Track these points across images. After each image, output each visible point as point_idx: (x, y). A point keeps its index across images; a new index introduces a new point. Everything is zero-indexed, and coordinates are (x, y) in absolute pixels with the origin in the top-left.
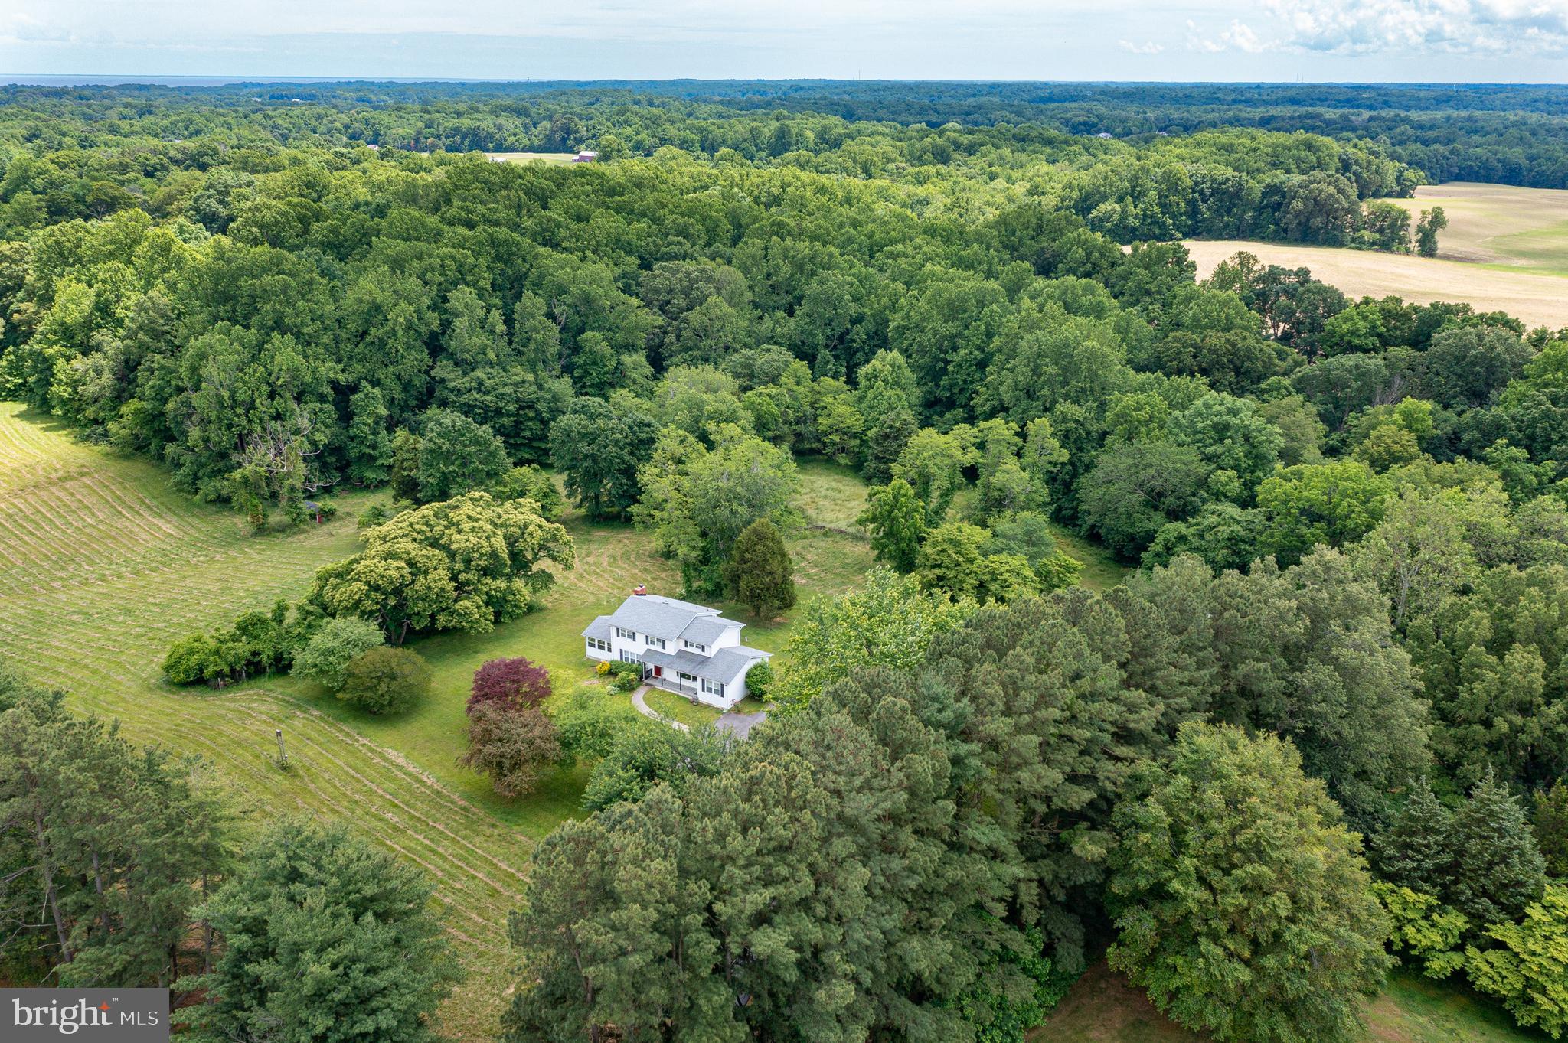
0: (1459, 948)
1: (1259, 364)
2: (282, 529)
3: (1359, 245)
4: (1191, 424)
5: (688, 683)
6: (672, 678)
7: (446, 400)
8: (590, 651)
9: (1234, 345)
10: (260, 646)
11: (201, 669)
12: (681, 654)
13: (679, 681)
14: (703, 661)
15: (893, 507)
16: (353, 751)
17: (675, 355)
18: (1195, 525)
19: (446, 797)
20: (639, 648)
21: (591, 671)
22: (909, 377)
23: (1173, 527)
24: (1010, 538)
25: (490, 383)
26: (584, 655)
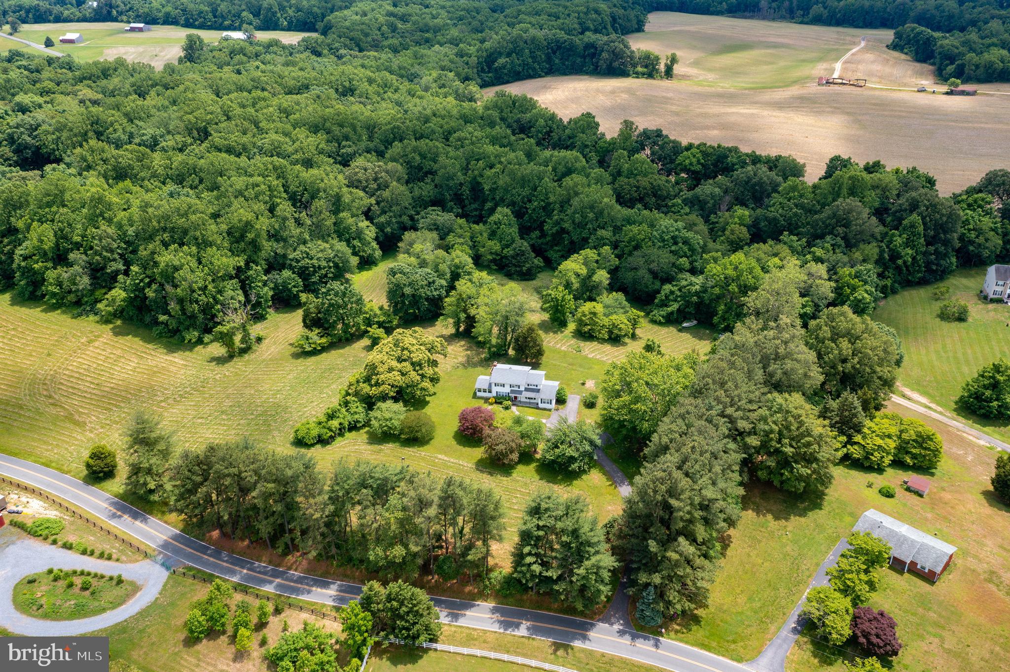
0: (845, 446)
1: (665, 192)
2: (244, 351)
3: (638, 75)
4: (661, 237)
5: (532, 401)
6: (523, 400)
7: (290, 265)
8: (479, 394)
9: (652, 184)
10: (342, 421)
11: (319, 436)
12: (527, 390)
13: (528, 400)
14: (538, 391)
15: (562, 301)
16: (423, 459)
17: (379, 216)
18: (676, 285)
19: (477, 469)
20: (506, 390)
21: (485, 402)
22: (514, 220)
23: (667, 287)
24: (614, 307)
25: (312, 253)
26: (475, 396)
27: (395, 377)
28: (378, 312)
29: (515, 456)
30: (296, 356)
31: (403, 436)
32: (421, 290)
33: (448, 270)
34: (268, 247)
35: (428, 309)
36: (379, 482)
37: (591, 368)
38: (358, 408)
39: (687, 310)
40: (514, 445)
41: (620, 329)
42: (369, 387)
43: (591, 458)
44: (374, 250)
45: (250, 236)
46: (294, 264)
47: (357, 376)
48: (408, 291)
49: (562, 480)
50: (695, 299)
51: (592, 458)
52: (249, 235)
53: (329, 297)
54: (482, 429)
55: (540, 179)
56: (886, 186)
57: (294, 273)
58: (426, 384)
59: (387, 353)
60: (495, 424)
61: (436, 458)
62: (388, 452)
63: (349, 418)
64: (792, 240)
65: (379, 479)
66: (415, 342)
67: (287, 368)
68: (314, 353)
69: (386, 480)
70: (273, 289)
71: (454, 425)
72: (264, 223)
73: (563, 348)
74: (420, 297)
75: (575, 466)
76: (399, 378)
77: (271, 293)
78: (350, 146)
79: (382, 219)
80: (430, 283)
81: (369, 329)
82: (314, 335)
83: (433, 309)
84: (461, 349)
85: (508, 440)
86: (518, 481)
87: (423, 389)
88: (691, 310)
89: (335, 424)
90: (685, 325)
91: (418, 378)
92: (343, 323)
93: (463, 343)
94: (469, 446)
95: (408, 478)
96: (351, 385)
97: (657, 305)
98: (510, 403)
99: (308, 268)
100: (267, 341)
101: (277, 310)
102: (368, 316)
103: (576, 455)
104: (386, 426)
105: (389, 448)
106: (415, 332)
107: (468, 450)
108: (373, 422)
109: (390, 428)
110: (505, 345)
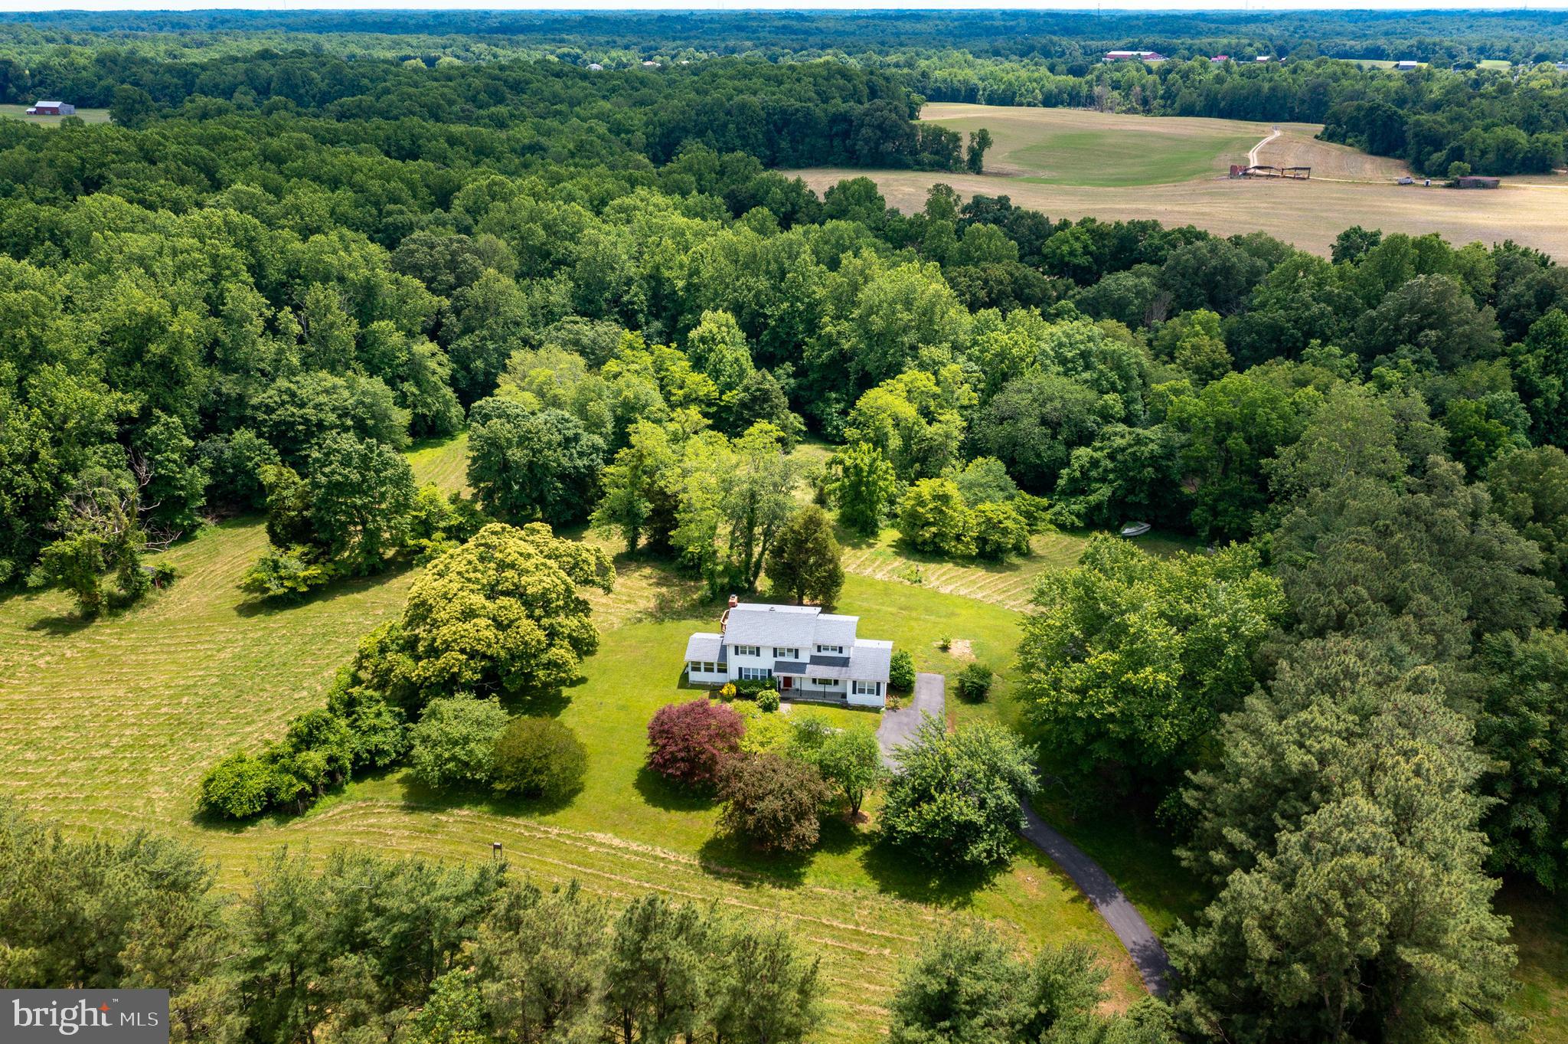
1: (1038, 290)
2: (118, 605)
3: (923, 166)
4: (1058, 355)
5: (830, 689)
6: (808, 686)
7: (254, 419)
8: (694, 677)
9: (1011, 275)
10: (335, 750)
11: (270, 793)
12: (815, 660)
13: (820, 688)
14: (845, 662)
15: (870, 473)
16: (555, 845)
17: (459, 337)
18: (1101, 449)
19: (706, 869)
20: (765, 662)
21: (713, 696)
22: (740, 335)
23: (1082, 454)
24: (985, 486)
25: (303, 393)
26: (684, 682)
27: (482, 630)
28: (449, 508)
29: (810, 829)
30: (247, 610)
31: (498, 786)
32: (546, 452)
33: (608, 416)
34: (200, 378)
35: (564, 501)
36: (399, 927)
37: (953, 614)
38: (381, 715)
39: (1130, 499)
40: (804, 797)
41: (1005, 532)
42: (410, 662)
43: (1013, 826)
44: (447, 403)
45: (157, 349)
46: (261, 416)
47: (382, 634)
48: (516, 455)
49: (941, 890)
50: (1149, 471)
51: (1018, 827)
52: (152, 347)
53: (327, 470)
54: (713, 758)
55: (793, 256)
56: (1473, 268)
57: (259, 435)
58: (562, 652)
59: (459, 573)
60: (745, 745)
61: (591, 841)
62: (458, 829)
63: (356, 743)
64: (1329, 355)
65: (402, 917)
66: (531, 550)
67: (221, 637)
68: (291, 600)
69: (424, 919)
70: (211, 472)
71: (638, 753)
72: (189, 323)
73: (879, 576)
74: (545, 467)
75: (977, 850)
76: (490, 634)
77: (207, 480)
78: (402, 212)
79: (466, 342)
80: (567, 440)
81: (425, 542)
82: (294, 561)
83: (575, 500)
84: (644, 583)
85: (788, 783)
86: (820, 898)
87: (552, 664)
88: (1142, 498)
89: (315, 758)
90: (1127, 531)
91: (541, 635)
92: (365, 530)
93: (647, 571)
94: (679, 808)
95: (501, 908)
96: (364, 656)
97: (1063, 492)
98: (774, 694)
99: (293, 424)
100: (185, 581)
101: (222, 520)
102: (423, 514)
103: (978, 818)
104: (453, 758)
105: (459, 819)
106: (533, 531)
107: (677, 818)
108: (419, 750)
109: (466, 764)
110: (747, 567)
